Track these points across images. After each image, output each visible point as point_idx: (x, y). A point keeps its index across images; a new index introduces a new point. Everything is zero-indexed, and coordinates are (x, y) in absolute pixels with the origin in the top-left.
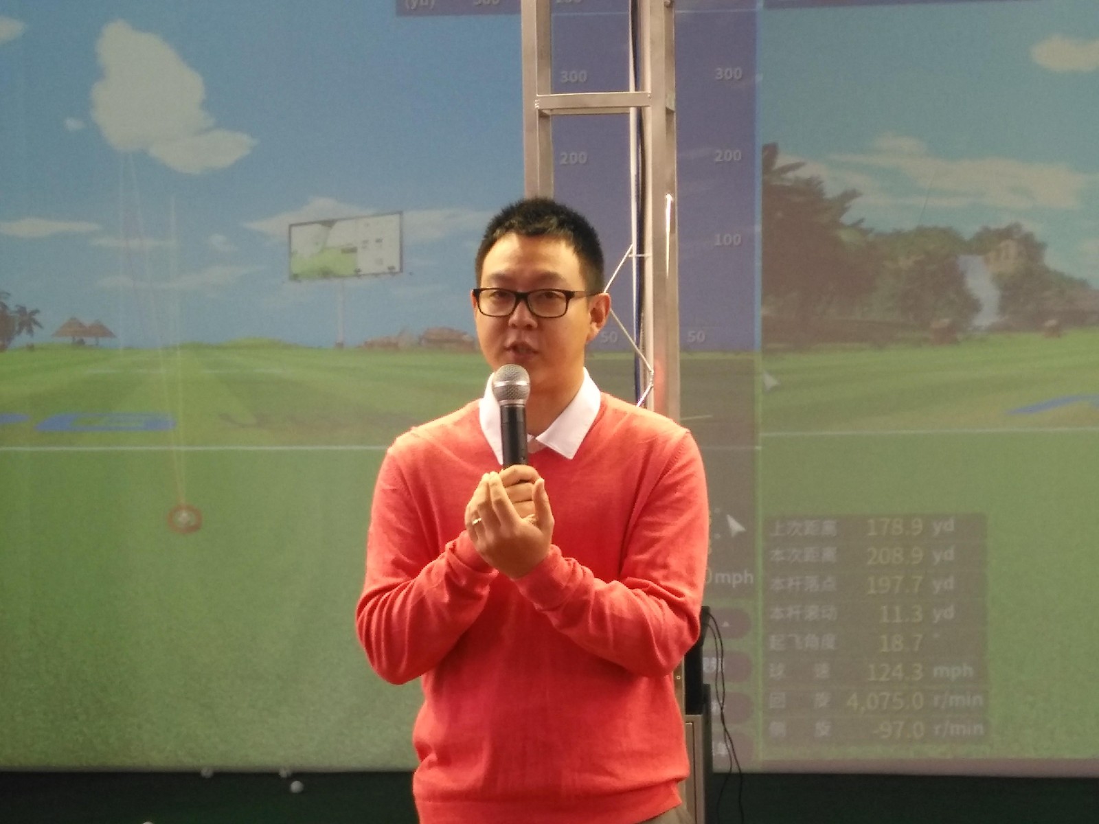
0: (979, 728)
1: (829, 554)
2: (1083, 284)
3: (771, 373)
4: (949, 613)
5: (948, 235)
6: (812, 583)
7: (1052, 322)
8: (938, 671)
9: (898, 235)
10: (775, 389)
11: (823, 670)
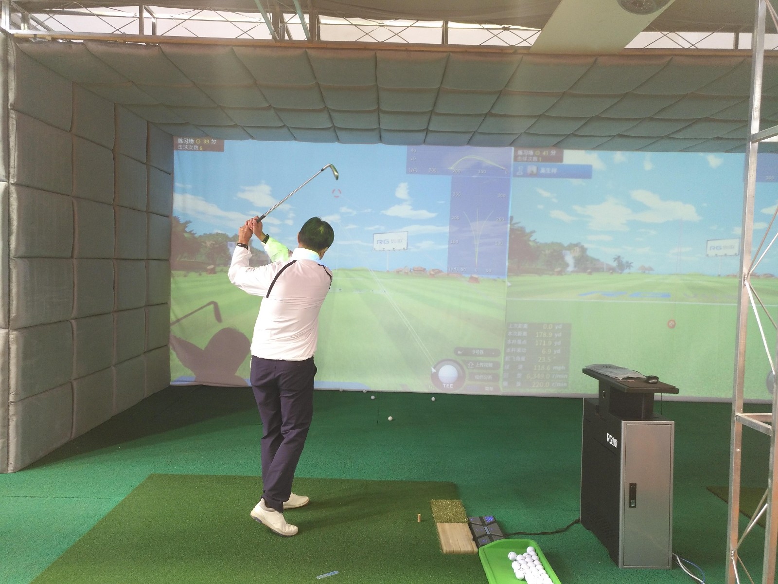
0: (565, 384)
1: (525, 334)
2: (598, 260)
3: (509, 282)
4: (559, 351)
5: (560, 245)
6: (519, 342)
7: (589, 271)
8: (555, 368)
9: (546, 244)
10: (510, 286)
11: (521, 367)
